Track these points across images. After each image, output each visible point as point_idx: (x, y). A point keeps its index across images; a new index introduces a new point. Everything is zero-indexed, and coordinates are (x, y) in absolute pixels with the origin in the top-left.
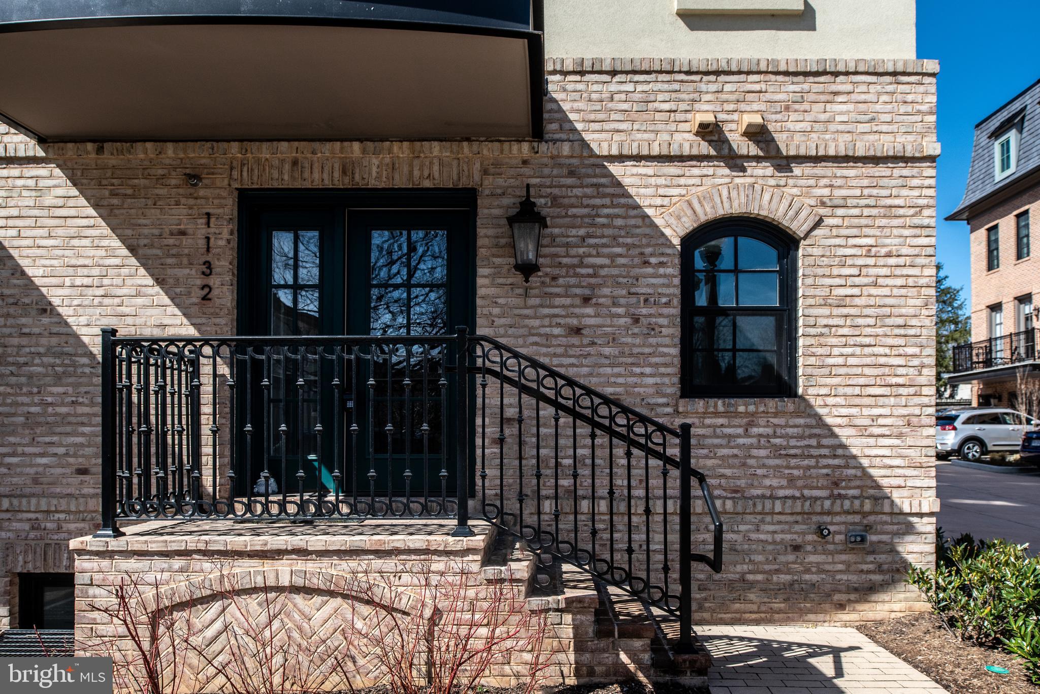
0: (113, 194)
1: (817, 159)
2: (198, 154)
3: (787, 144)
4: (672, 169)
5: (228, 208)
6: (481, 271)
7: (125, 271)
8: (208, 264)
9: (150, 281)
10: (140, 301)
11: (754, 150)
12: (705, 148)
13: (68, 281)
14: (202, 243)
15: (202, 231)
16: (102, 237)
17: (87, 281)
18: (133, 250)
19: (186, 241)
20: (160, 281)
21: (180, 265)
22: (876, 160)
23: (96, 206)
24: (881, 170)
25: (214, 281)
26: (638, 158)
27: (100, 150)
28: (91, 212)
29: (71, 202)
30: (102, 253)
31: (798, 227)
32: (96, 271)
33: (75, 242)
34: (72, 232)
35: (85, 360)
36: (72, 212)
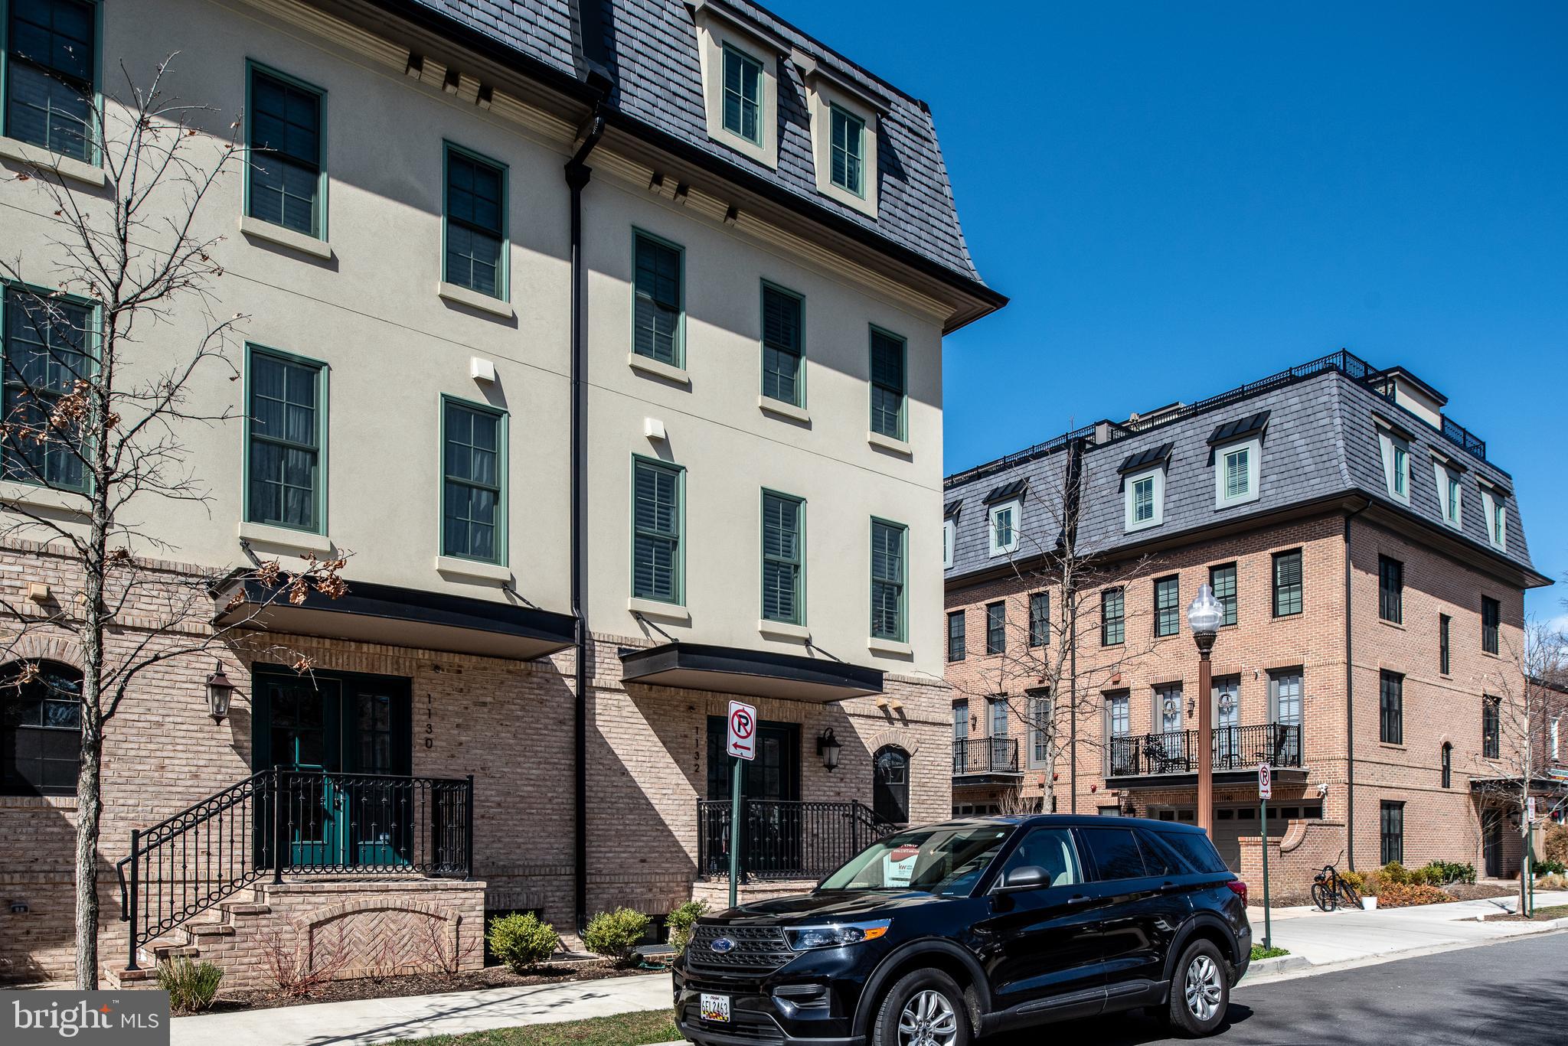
0: (655, 713)
1: (916, 722)
2: (694, 696)
3: (910, 715)
4: (870, 722)
5: (703, 725)
6: (805, 764)
7: (661, 754)
8: (697, 753)
9: (672, 761)
10: (668, 771)
11: (898, 717)
12: (882, 714)
13: (634, 758)
14: (694, 742)
15: (694, 737)
16: (650, 736)
17: (643, 759)
18: (664, 743)
19: (688, 741)
20: (677, 761)
21: (685, 753)
22: (934, 724)
23: (647, 719)
24: (935, 728)
25: (700, 762)
26: (859, 716)
27: (650, 689)
28: (645, 721)
29: (635, 715)
30: (649, 744)
31: (911, 751)
32: (647, 754)
33: (637, 737)
34: (636, 731)
35: (643, 801)
36: (636, 721)
